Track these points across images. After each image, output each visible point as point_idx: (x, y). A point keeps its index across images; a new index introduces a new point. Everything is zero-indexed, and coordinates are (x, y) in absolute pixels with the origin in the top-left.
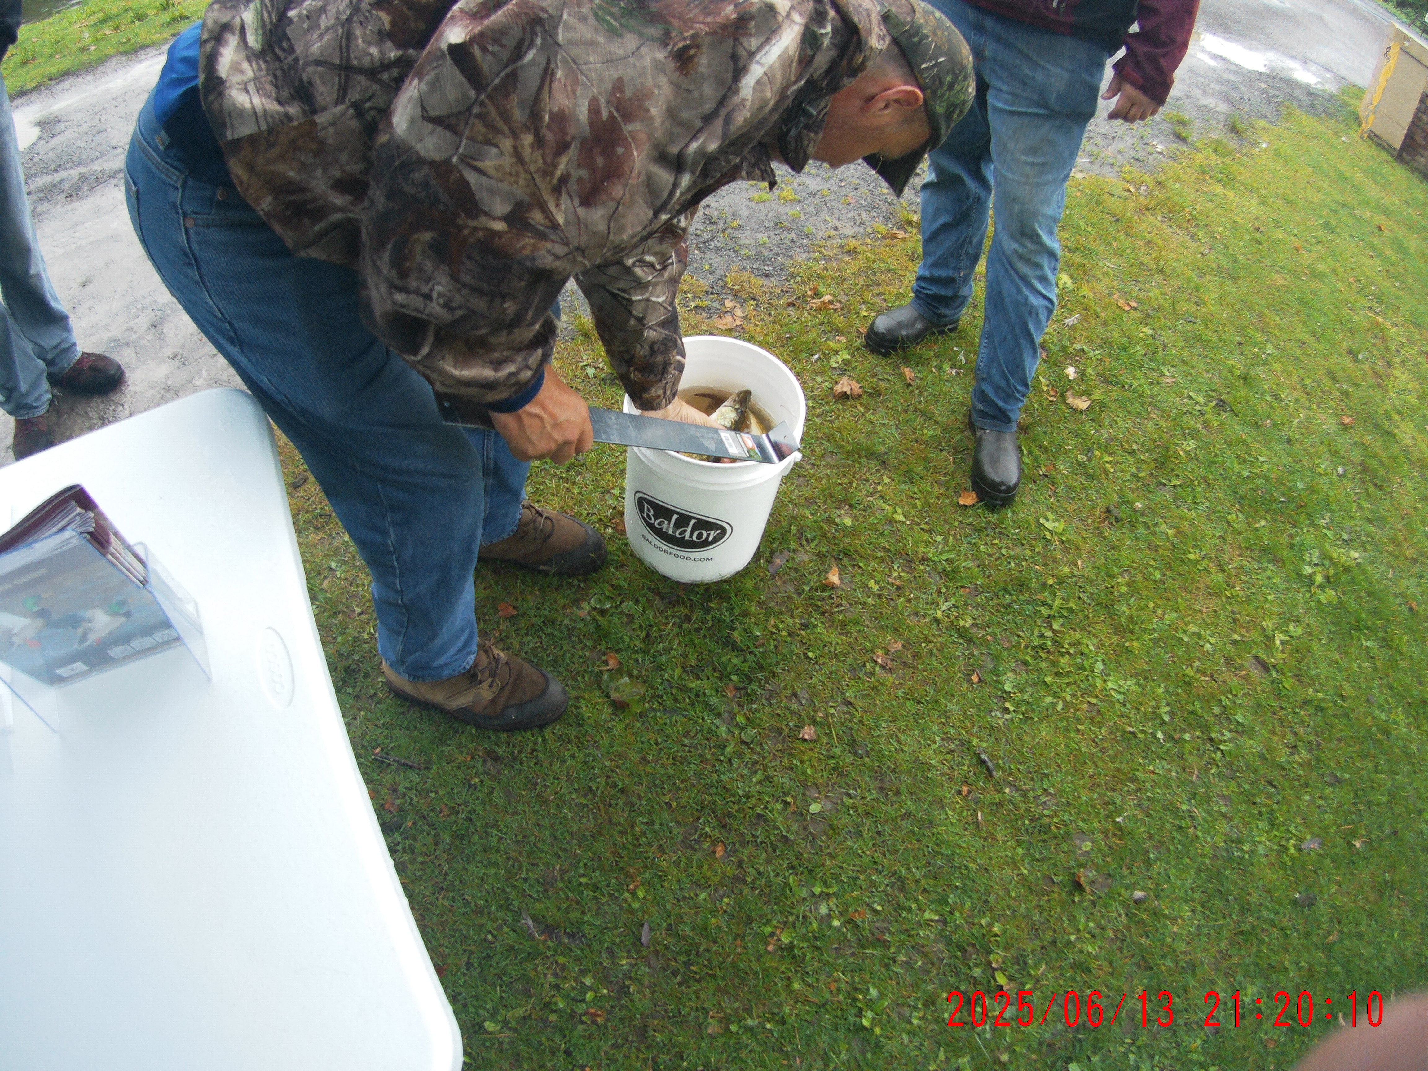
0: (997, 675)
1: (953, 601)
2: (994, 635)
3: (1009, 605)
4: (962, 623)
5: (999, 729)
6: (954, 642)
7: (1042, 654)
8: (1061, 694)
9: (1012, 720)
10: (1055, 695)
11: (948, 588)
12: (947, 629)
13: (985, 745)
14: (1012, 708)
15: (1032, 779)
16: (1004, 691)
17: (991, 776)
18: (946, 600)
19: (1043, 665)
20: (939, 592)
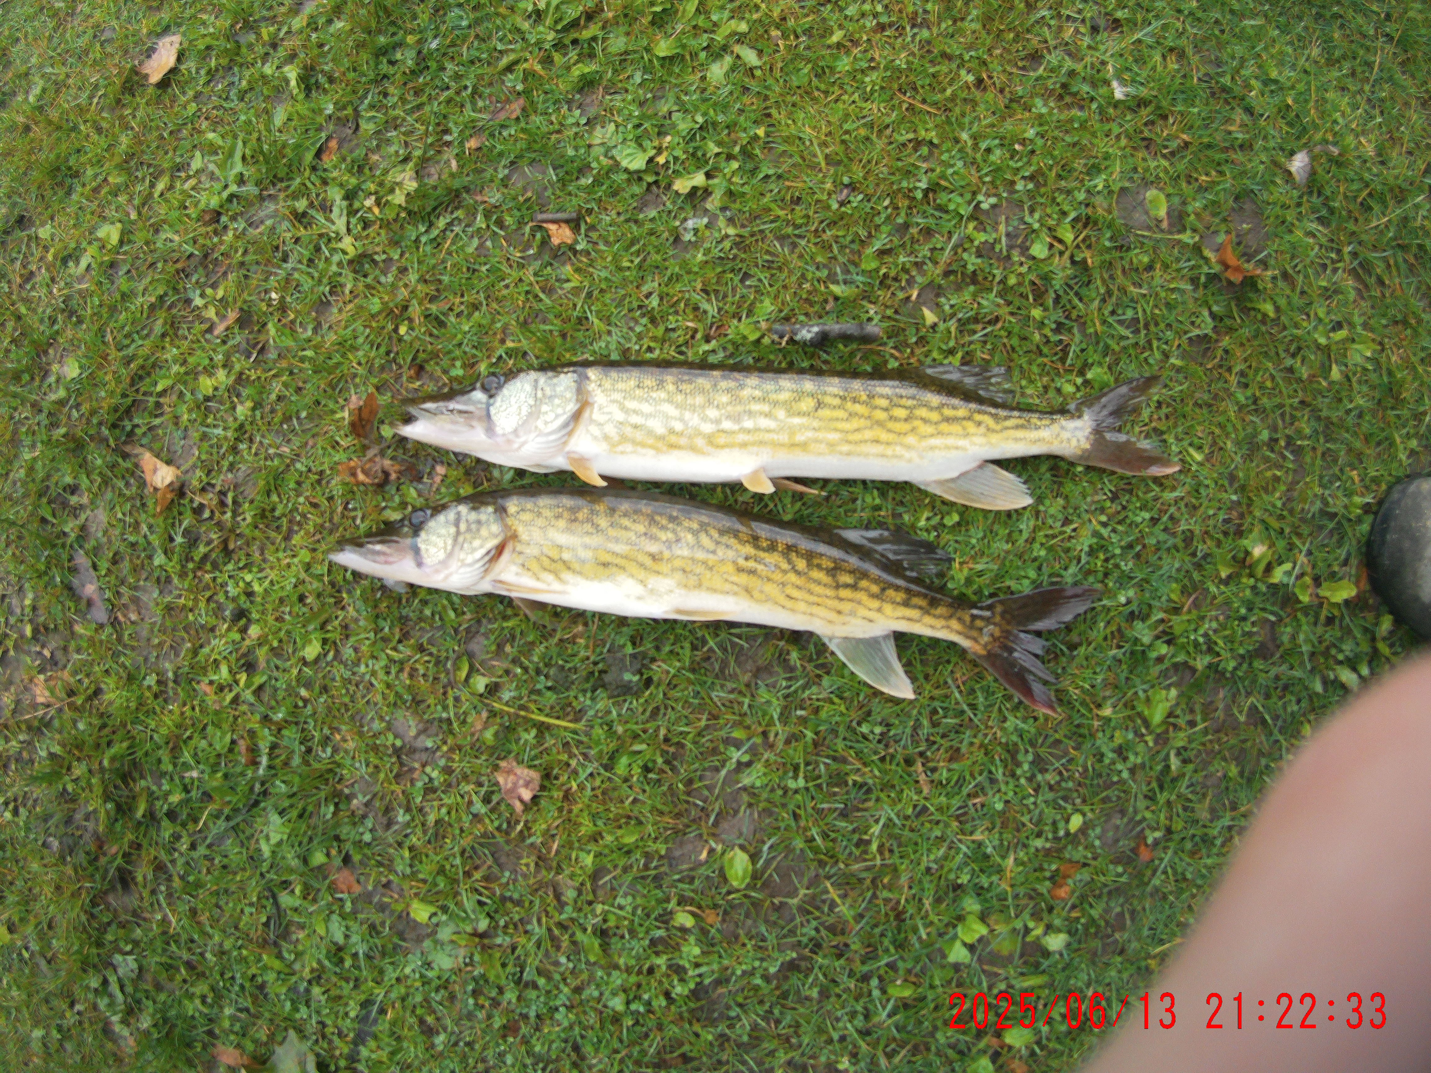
0: (584, 169)
1: (335, 195)
2: (473, 129)
3: (421, 58)
4: (399, 198)
5: (740, 243)
6: (437, 243)
7: (586, 34)
8: (719, 38)
9: (730, 194)
10: (716, 52)
11: (303, 192)
12: (395, 243)
13: (767, 306)
14: (699, 179)
15: (928, 232)
16: (636, 176)
17: (866, 339)
18: (326, 208)
19: (618, 43)
20: (300, 218)
